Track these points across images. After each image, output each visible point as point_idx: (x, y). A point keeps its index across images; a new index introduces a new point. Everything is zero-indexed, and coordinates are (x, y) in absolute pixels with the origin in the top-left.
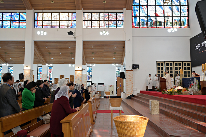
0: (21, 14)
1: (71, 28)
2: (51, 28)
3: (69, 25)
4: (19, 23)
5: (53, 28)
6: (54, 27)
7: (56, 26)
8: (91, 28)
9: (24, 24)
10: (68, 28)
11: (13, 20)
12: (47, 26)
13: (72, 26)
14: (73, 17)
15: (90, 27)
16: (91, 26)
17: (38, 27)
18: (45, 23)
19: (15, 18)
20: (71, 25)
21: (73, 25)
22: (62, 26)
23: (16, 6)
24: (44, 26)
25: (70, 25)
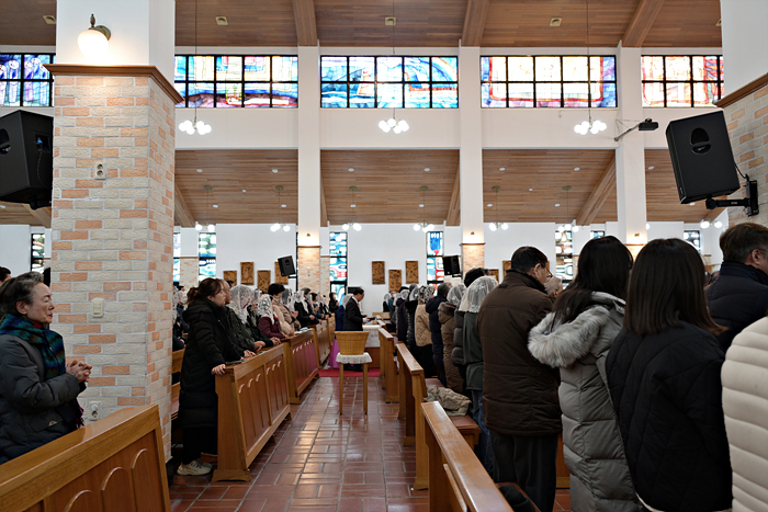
0: (434, 60)
1: (600, 106)
2: (535, 106)
3: (593, 97)
4: (431, 89)
5: (541, 106)
6: (544, 106)
7: (553, 100)
8: (665, 106)
9: (446, 93)
10: (590, 106)
11: (412, 80)
12: (521, 100)
13: (602, 99)
14: (605, 69)
15: (663, 105)
16: (665, 101)
17: (492, 105)
18: (515, 91)
19: (418, 73)
20: (599, 96)
21: (606, 95)
22: (569, 100)
23: (428, 34)
24: (512, 99)
25: (596, 95)
